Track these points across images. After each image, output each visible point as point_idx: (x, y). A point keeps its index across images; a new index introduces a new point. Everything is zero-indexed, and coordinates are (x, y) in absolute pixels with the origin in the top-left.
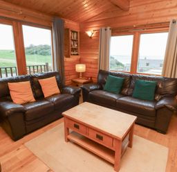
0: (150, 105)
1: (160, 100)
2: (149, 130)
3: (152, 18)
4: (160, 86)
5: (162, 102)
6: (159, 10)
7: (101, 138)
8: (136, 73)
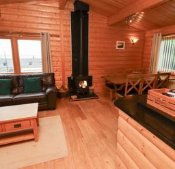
0: (42, 94)
1: (47, 89)
2: (45, 112)
3: (25, 27)
4: (44, 80)
5: (49, 90)
6: (29, 22)
7: (19, 126)
8: (20, 73)
